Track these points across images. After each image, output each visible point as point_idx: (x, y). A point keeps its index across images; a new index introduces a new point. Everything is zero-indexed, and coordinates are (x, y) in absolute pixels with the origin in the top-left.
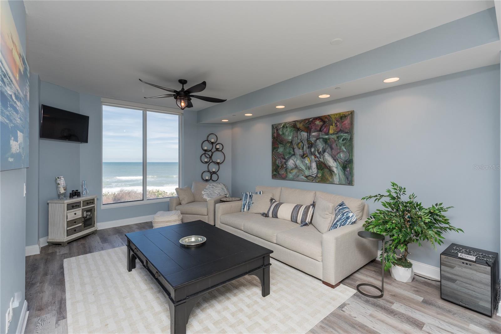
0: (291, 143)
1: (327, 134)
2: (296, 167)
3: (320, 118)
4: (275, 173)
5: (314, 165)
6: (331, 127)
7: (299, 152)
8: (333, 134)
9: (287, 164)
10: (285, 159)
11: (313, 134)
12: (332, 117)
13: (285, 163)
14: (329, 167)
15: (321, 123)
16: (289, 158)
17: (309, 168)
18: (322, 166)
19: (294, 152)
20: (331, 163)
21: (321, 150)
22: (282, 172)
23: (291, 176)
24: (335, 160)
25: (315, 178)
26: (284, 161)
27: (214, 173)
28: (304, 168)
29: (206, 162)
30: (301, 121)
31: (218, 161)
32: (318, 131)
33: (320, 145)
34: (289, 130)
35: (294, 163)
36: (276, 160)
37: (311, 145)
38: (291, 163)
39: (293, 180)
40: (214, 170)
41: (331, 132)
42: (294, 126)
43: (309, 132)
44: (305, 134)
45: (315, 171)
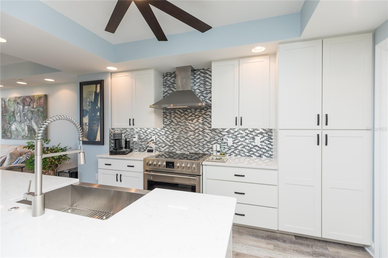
0: (14, 112)
1: (33, 108)
3: (29, 97)
4: (4, 135)
5: (26, 128)
6: (35, 103)
7: (18, 118)
8: (36, 108)
9: (11, 127)
10: (9, 124)
11: (26, 107)
12: (35, 97)
13: (10, 127)
14: (34, 129)
15: (30, 100)
16: (12, 123)
17: (23, 130)
19: (15, 119)
20: (35, 127)
21: (30, 118)
22: (9, 134)
23: (13, 136)
24: (37, 125)
25: (27, 137)
26: (10, 125)
28: (21, 130)
30: (19, 98)
32: (28, 106)
33: (30, 115)
34: (12, 103)
35: (15, 127)
36: (4, 125)
38: (13, 127)
39: (15, 139)
41: (35, 106)
42: (15, 101)
43: (24, 106)
44: (21, 107)
45: (27, 132)
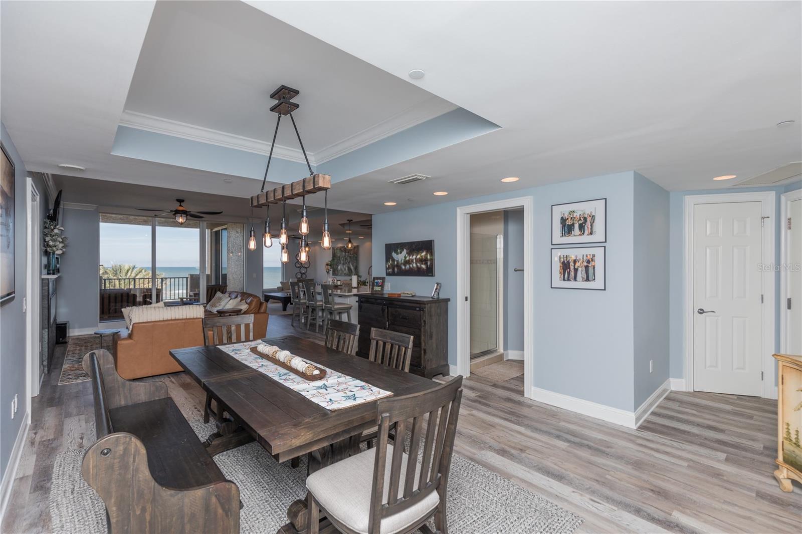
0: (339, 257)
1: (351, 254)
2: (341, 269)
5: (347, 269)
7: (342, 262)
11: (347, 254)
17: (345, 270)
18: (349, 269)
20: (352, 268)
21: (349, 261)
22: (336, 272)
23: (339, 274)
24: (353, 266)
26: (337, 266)
27: (304, 273)
29: (299, 267)
30: (343, 247)
31: (306, 266)
33: (349, 259)
37: (346, 259)
38: (339, 267)
40: (303, 272)
41: (352, 253)
42: (340, 249)
43: (345, 253)
44: (344, 253)
45: (347, 271)
